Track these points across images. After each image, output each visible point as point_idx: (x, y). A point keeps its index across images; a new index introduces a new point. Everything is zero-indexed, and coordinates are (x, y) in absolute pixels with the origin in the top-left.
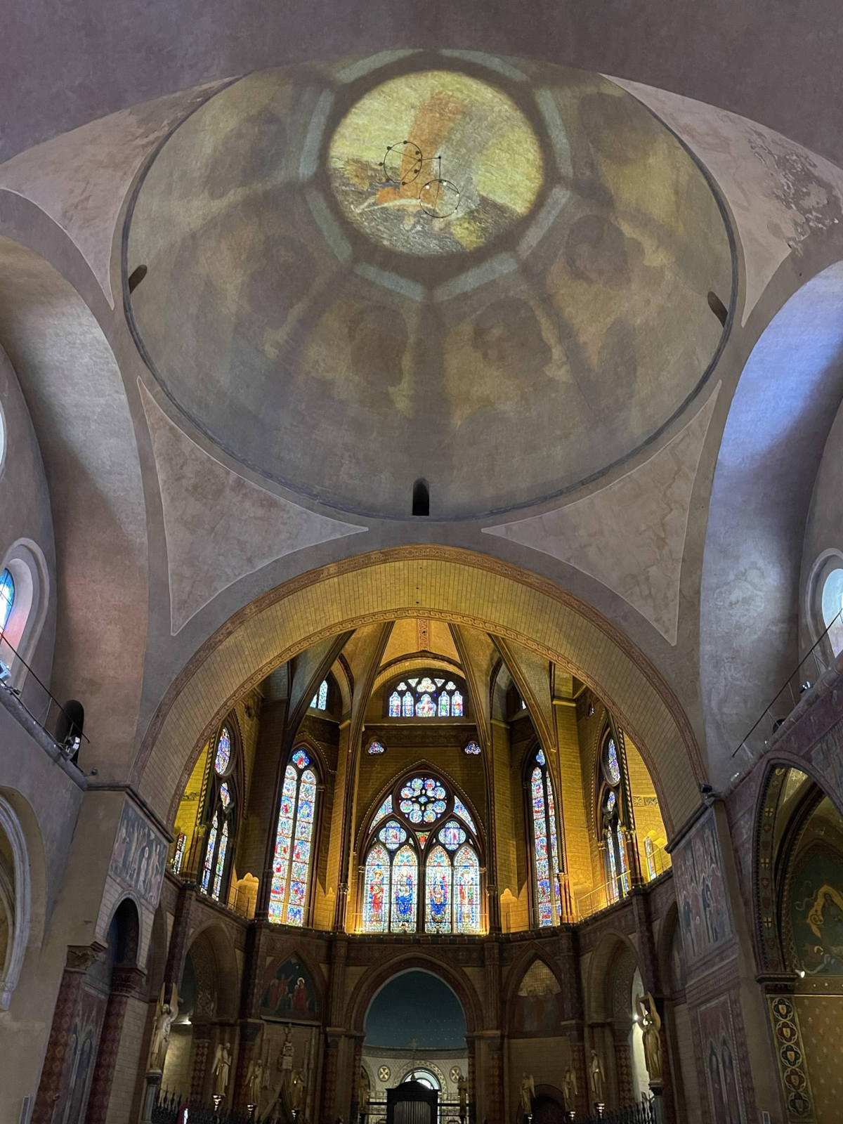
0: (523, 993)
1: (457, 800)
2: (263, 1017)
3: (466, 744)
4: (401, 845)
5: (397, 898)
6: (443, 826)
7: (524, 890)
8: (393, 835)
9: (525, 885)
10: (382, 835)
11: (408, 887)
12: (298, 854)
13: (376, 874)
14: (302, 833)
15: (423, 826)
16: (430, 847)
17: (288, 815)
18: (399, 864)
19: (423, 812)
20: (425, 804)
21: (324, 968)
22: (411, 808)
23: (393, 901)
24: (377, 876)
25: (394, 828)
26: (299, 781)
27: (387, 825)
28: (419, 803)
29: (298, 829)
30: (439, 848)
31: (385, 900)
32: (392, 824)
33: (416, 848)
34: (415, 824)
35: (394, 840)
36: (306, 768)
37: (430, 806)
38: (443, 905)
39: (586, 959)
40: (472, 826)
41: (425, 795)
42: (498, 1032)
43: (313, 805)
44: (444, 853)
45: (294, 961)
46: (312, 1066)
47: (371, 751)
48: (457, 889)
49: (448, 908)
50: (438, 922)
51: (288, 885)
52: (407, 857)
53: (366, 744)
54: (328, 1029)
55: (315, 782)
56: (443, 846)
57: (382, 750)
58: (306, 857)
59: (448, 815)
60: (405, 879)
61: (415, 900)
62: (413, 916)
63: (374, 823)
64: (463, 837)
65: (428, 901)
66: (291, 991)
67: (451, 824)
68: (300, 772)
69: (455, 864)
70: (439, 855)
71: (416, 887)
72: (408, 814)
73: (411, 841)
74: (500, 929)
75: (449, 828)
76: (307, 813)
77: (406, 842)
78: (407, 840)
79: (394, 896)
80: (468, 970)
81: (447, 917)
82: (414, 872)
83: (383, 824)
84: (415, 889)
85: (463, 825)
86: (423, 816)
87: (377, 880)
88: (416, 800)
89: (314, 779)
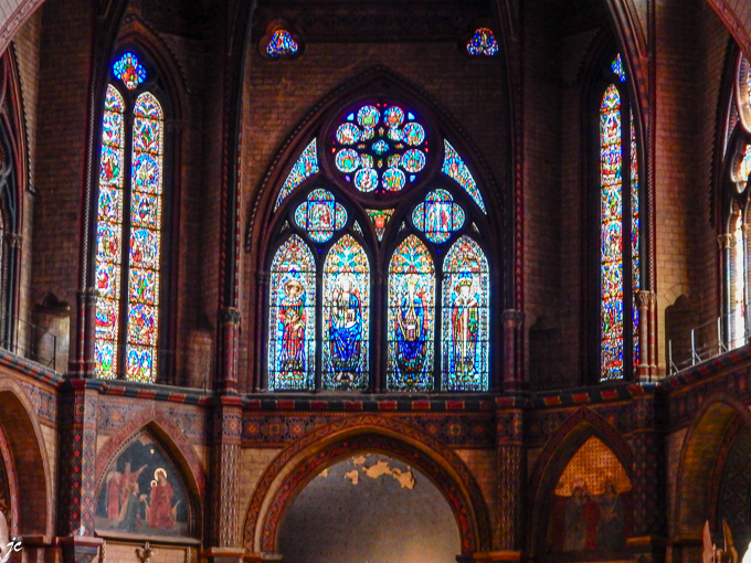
1: (448, 146)
2: (99, 532)
3: (471, 34)
4: (337, 235)
5: (332, 331)
6: (420, 198)
8: (320, 215)
10: (300, 216)
11: (352, 311)
12: (138, 252)
13: (290, 287)
14: (142, 214)
15: (381, 197)
16: (395, 237)
17: (114, 181)
18: (334, 269)
19: (381, 171)
20: (385, 156)
21: (200, 451)
22: (357, 164)
23: (325, 335)
24: (293, 291)
25: (323, 202)
27: (310, 196)
28: (373, 153)
29: (135, 207)
30: (413, 240)
31: (310, 334)
32: (320, 193)
33: (366, 240)
34: (364, 195)
35: (323, 224)
36: (140, 88)
37: (395, 160)
38: (420, 342)
40: (478, 200)
41: (385, 138)
42: (517, 554)
43: (159, 160)
44: (423, 249)
45: (145, 441)
47: (271, 51)
48: (446, 315)
49: (429, 348)
50: (410, 372)
51: (122, 310)
52: (351, 257)
53: (261, 34)
54: (214, 550)
55: (161, 115)
56: (421, 235)
57: (294, 49)
59: (430, 180)
60: (346, 296)
63: (284, 193)
64: (460, 219)
65: (391, 336)
67: (436, 195)
68: (130, 97)
69: (444, 269)
70: (412, 253)
71: (368, 310)
72: (352, 175)
73: (357, 227)
75: (432, 202)
76: (150, 173)
77: (347, 230)
78: (350, 224)
79: (325, 327)
80: (464, 455)
81: (428, 363)
82: (362, 285)
83: (300, 194)
84: (366, 315)
85: (460, 196)
86: (380, 179)
87: (292, 300)
88: (364, 148)
89: (158, 110)
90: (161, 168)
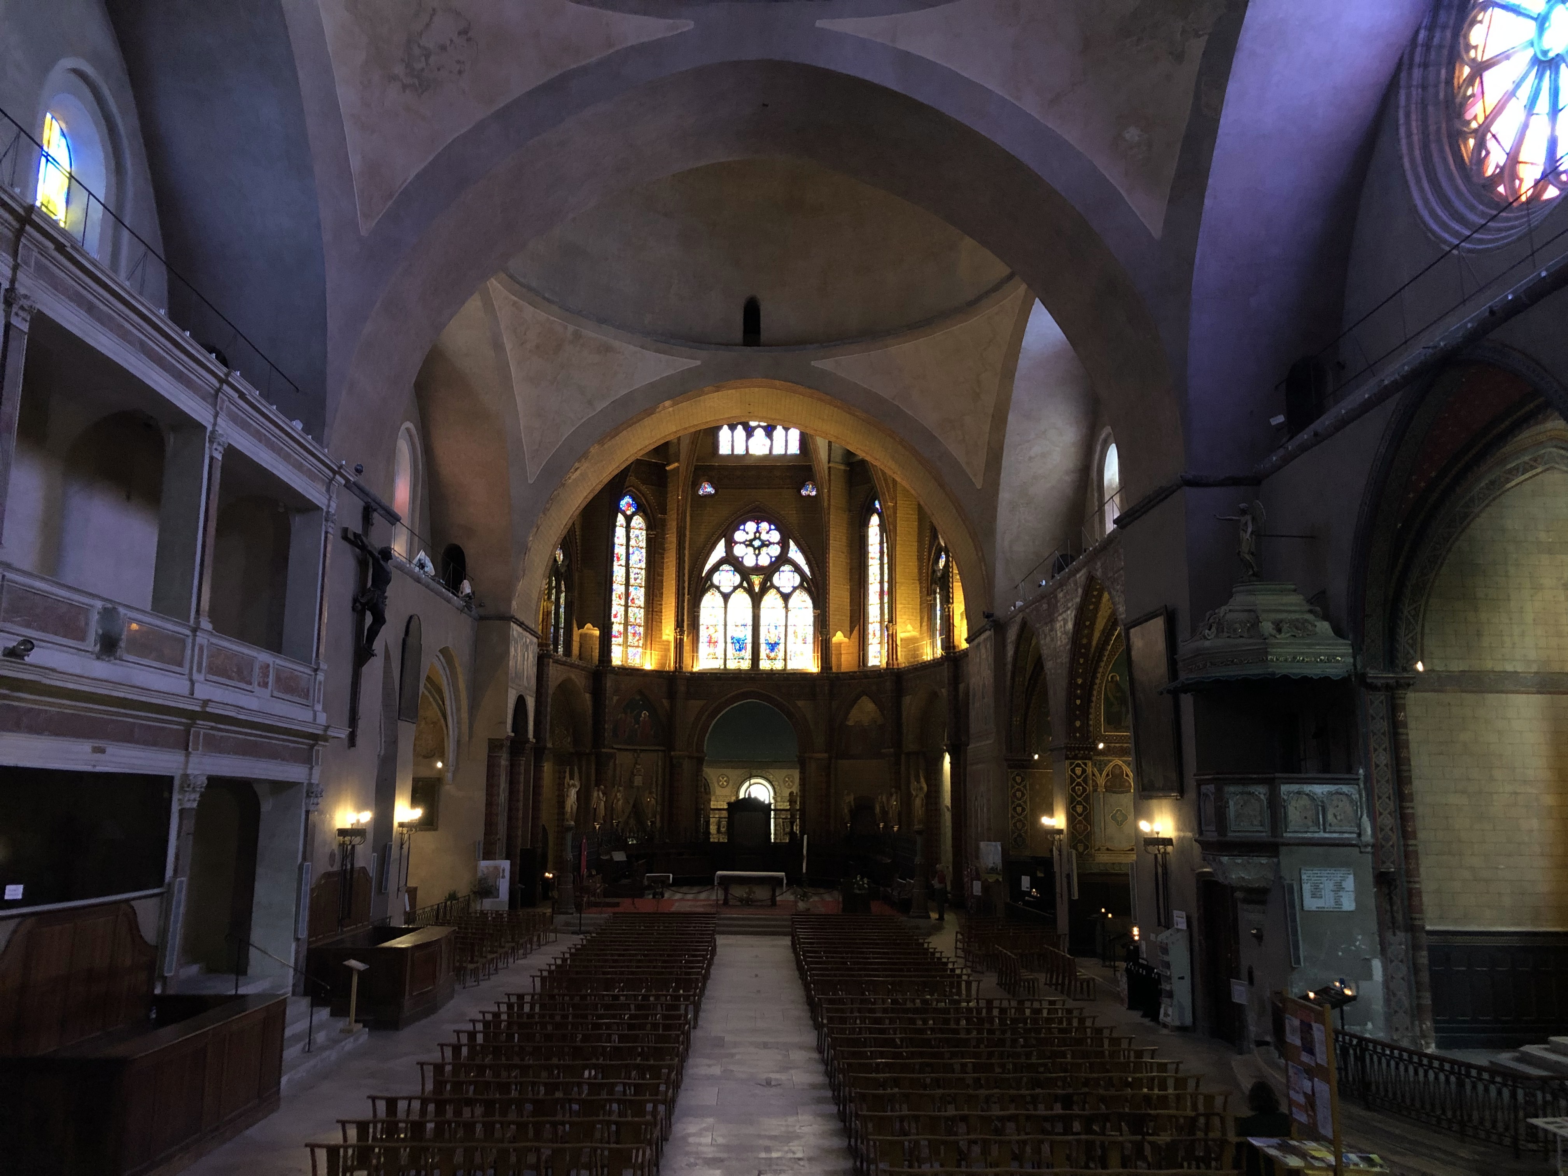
0: (850, 723)
1: (792, 543)
2: (615, 746)
3: (802, 485)
4: (735, 588)
5: (732, 638)
6: (777, 569)
7: (855, 632)
8: (726, 578)
9: (857, 628)
10: (716, 578)
11: (742, 628)
12: (633, 599)
13: (711, 615)
14: (635, 579)
15: (757, 569)
16: (764, 590)
17: (620, 563)
18: (734, 606)
19: (757, 556)
20: (759, 548)
21: (665, 702)
22: (745, 552)
23: (729, 640)
24: (712, 617)
25: (727, 571)
26: (628, 528)
27: (721, 568)
28: (753, 546)
29: (632, 576)
30: (773, 592)
31: (721, 640)
32: (725, 567)
33: (750, 591)
34: (748, 568)
35: (728, 583)
36: (634, 514)
37: (764, 550)
38: (777, 644)
39: (907, 700)
40: (806, 569)
41: (759, 538)
42: (826, 755)
43: (644, 551)
44: (779, 596)
45: (638, 697)
46: (660, 782)
47: (701, 492)
48: (791, 629)
49: (781, 647)
50: (772, 659)
51: (626, 629)
52: (742, 600)
53: (696, 485)
54: (672, 753)
55: (644, 527)
56: (778, 589)
57: (713, 492)
58: (641, 602)
59: (782, 559)
60: (739, 621)
61: (749, 640)
62: (748, 653)
63: (708, 566)
64: (797, 580)
65: (762, 641)
66: (637, 722)
67: (787, 568)
68: (629, 519)
69: (789, 606)
70: (773, 598)
71: (751, 628)
72: (742, 558)
73: (745, 584)
74: (831, 668)
75: (783, 572)
76: (639, 558)
77: (740, 586)
78: (741, 583)
79: (729, 636)
80: (800, 703)
81: (781, 655)
82: (748, 614)
83: (716, 568)
84: (750, 630)
85: (797, 569)
86: (757, 560)
88: (749, 544)
89: (643, 525)
90: (644, 554)
